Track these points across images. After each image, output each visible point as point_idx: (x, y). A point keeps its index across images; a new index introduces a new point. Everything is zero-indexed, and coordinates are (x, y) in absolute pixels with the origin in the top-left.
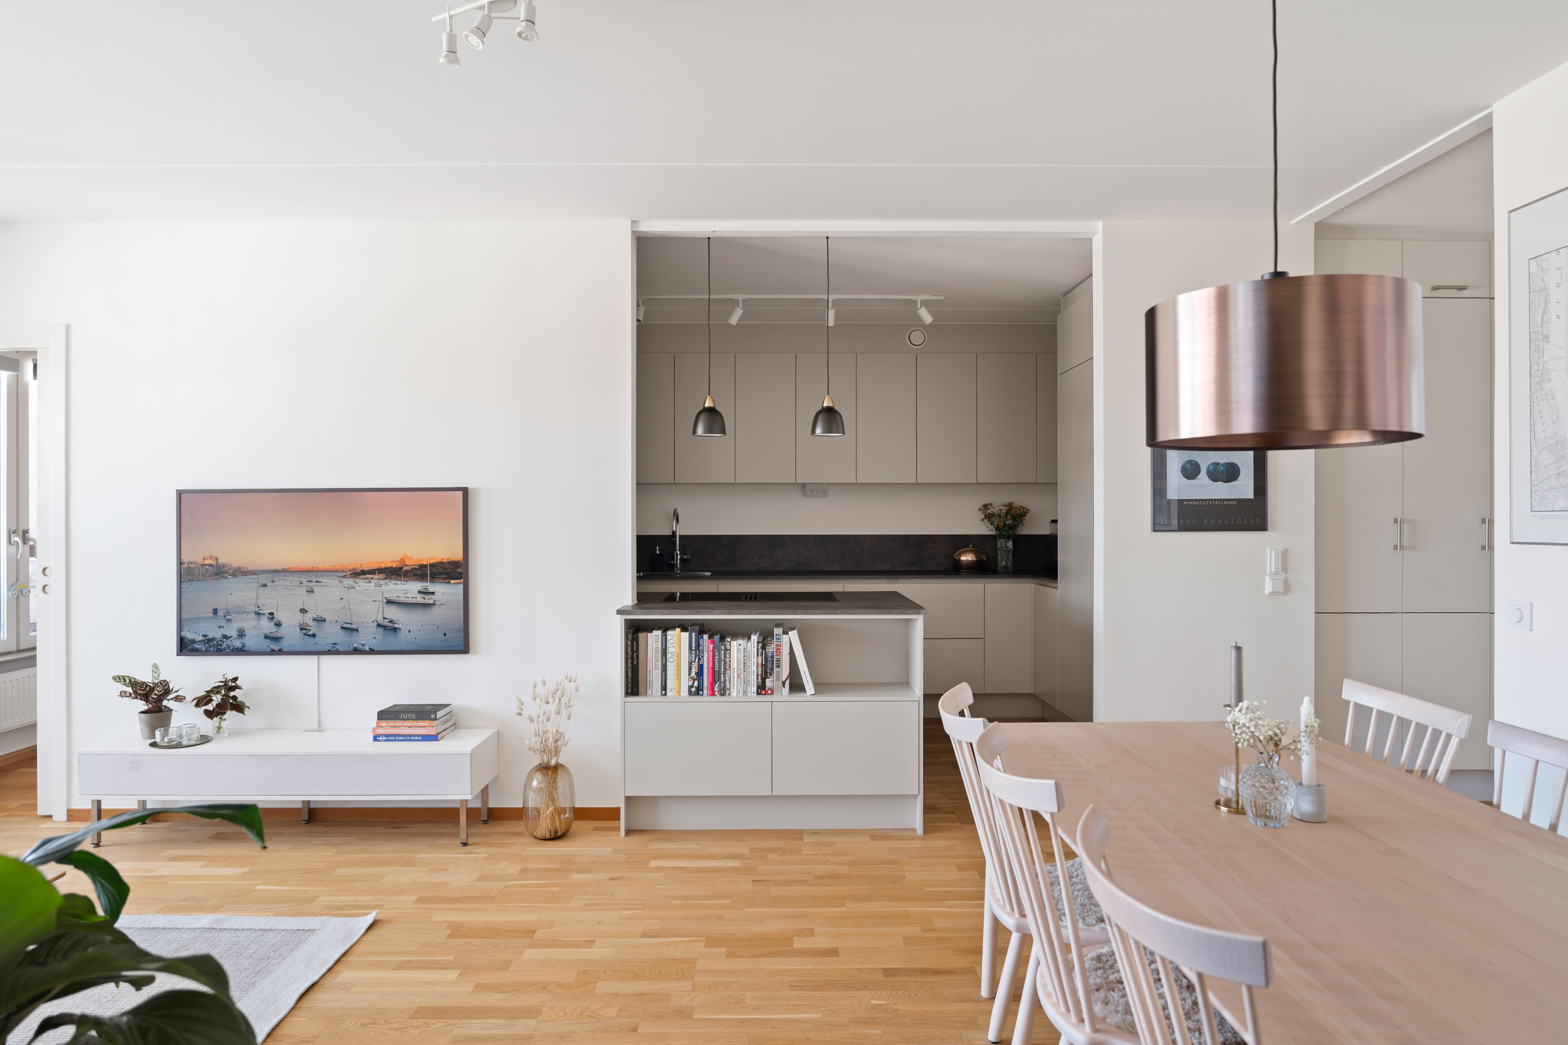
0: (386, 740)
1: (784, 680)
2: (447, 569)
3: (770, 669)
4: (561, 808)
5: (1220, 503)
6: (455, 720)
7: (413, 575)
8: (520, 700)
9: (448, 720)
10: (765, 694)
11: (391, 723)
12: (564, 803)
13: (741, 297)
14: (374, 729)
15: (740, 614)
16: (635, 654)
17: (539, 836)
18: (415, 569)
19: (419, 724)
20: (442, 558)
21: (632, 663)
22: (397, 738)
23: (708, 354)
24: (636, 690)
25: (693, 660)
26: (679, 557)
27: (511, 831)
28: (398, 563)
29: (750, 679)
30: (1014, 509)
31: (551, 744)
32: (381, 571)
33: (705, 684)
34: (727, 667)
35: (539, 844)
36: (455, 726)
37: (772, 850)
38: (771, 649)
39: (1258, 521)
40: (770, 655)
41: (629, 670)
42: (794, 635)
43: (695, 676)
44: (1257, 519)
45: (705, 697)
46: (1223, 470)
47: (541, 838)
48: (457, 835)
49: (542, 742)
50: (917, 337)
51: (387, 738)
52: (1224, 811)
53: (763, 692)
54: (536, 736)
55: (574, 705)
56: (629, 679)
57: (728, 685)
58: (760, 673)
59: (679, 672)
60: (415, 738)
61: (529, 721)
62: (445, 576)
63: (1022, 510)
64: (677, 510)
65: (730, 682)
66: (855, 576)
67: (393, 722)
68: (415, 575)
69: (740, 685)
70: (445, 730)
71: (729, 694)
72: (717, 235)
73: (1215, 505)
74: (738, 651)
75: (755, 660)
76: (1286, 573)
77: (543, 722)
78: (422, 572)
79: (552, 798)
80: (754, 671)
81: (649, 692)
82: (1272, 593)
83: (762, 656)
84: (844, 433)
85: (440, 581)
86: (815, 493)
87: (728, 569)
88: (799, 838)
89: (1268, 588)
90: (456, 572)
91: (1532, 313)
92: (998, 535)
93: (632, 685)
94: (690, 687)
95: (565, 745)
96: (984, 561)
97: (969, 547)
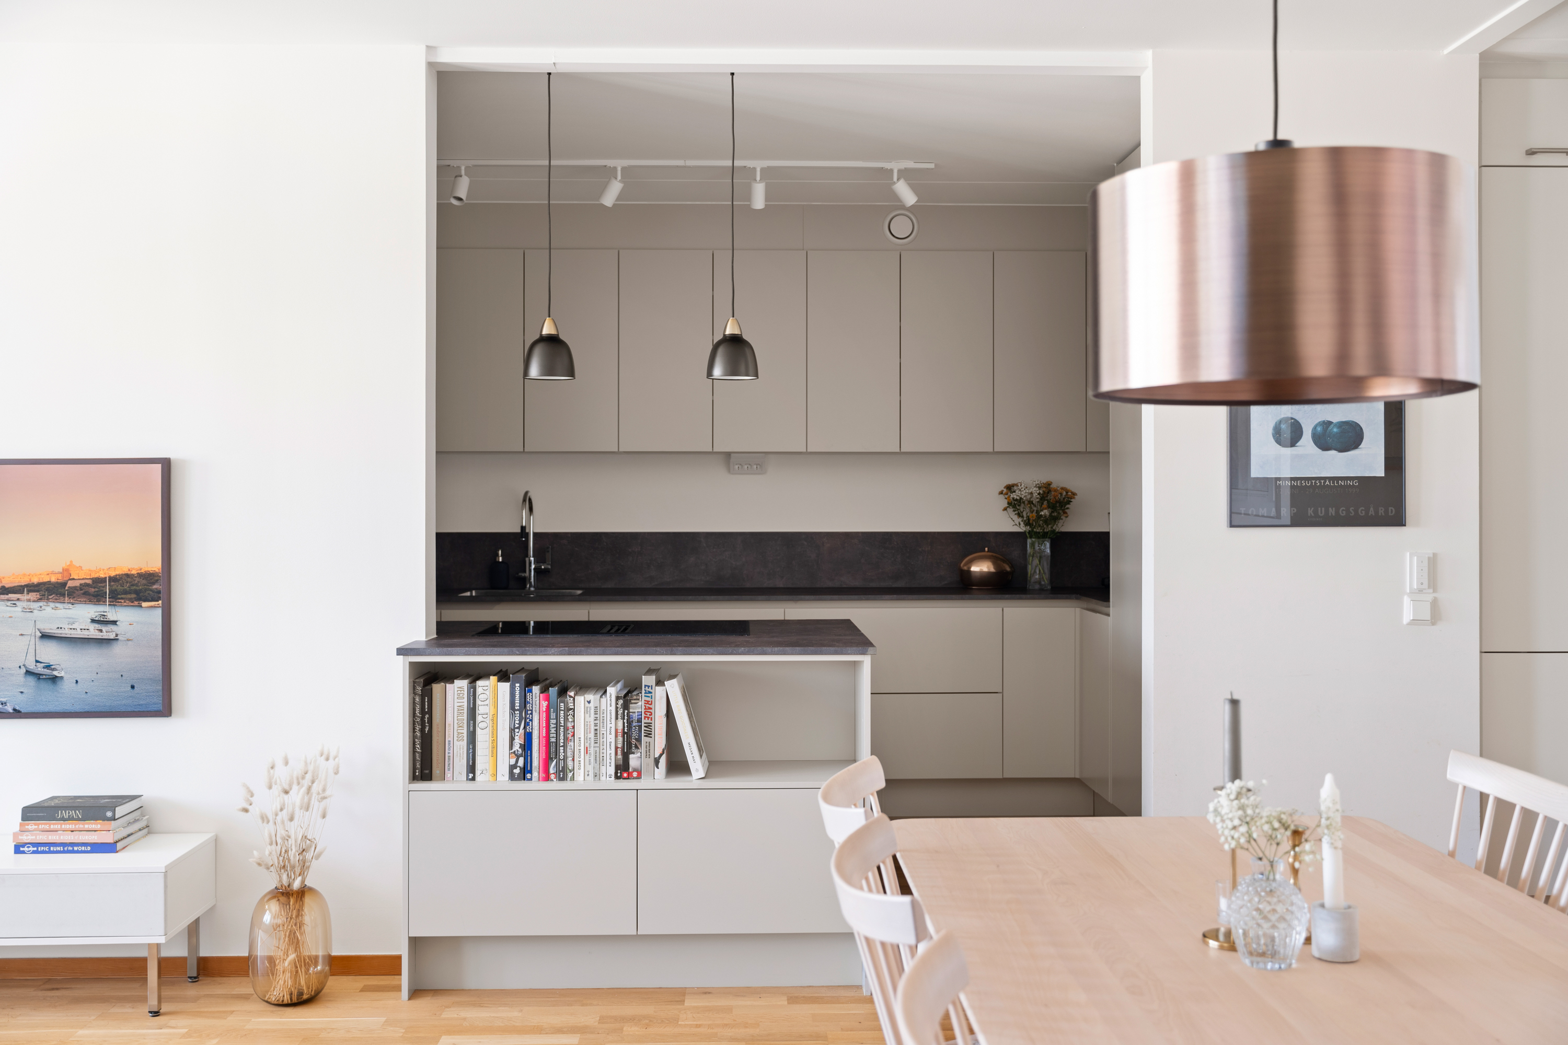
0: (34, 852)
1: (657, 755)
2: (136, 585)
3: (636, 739)
4: (310, 957)
5: (1333, 483)
6: (148, 819)
7: (84, 594)
8: (248, 788)
9: (136, 821)
10: (628, 778)
11: (44, 825)
12: (314, 947)
13: (619, 164)
14: (15, 835)
15: (587, 655)
16: (427, 716)
17: (273, 999)
18: (87, 585)
19: (86, 826)
20: (129, 567)
21: (422, 730)
22: (52, 849)
23: (548, 251)
24: (427, 771)
25: (517, 726)
26: (533, 566)
27: (233, 993)
28: (60, 576)
29: (605, 755)
30: (1053, 493)
31: (295, 855)
32: (32, 588)
33: (535, 763)
34: (570, 736)
35: (272, 1012)
36: (148, 829)
37: (633, 1020)
38: (637, 707)
39: (1392, 511)
40: (635, 717)
41: (418, 741)
42: (673, 687)
43: (520, 750)
44: (1390, 508)
45: (535, 783)
46: (1337, 433)
47: (276, 1002)
48: (144, 999)
49: (280, 855)
50: (902, 227)
51: (35, 849)
52: (1214, 946)
53: (625, 775)
54: (271, 844)
55: (330, 796)
56: (417, 755)
57: (570, 763)
58: (620, 746)
59: (495, 744)
60: (80, 848)
61: (260, 821)
62: (133, 596)
63: (1064, 493)
64: (529, 494)
65: (573, 760)
66: (803, 597)
67: (46, 824)
68: (86, 594)
69: (590, 764)
70: (129, 836)
71: (573, 779)
72: (560, 69)
73: (1325, 486)
74: (586, 711)
75: (613, 725)
76: (1435, 591)
77: (283, 822)
78: (97, 590)
79: (294, 941)
80: (610, 742)
81: (448, 775)
82: (1414, 622)
83: (624, 719)
84: (756, 375)
85: (125, 604)
86: (746, 467)
87: (610, 585)
88: (678, 1001)
89: (1407, 615)
90: (151, 590)
92: (1029, 532)
93: (422, 765)
94: (512, 767)
95: (318, 857)
96: (1007, 573)
97: (984, 551)
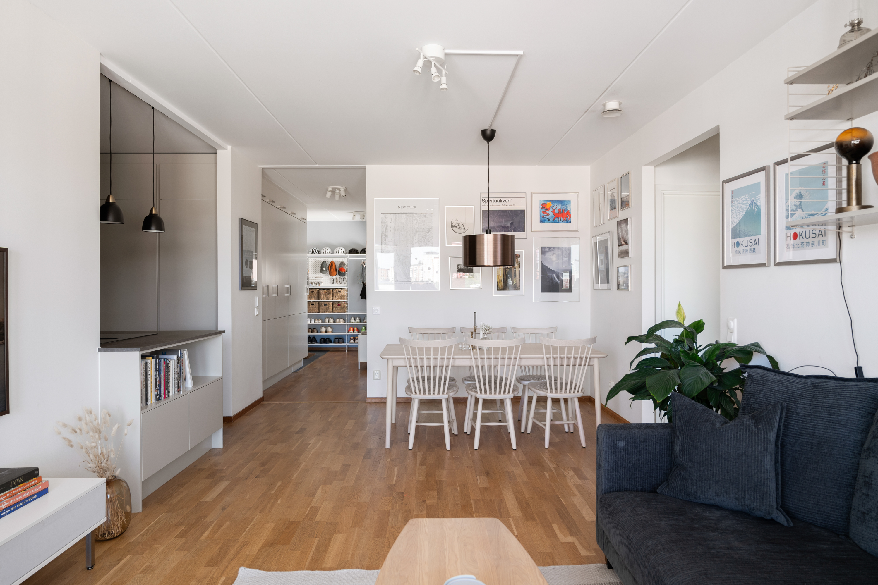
0: (9, 513)
3: (180, 375)
19: (29, 485)
22: (18, 506)
25: (158, 377)
34: (169, 378)
42: (186, 353)
43: (158, 388)
51: (9, 510)
53: (178, 390)
58: (177, 379)
59: (152, 387)
60: (32, 498)
67: (10, 493)
69: (173, 388)
74: (172, 367)
75: (177, 371)
83: (178, 367)
89: (256, 313)
91: (382, 228)
94: (157, 396)
